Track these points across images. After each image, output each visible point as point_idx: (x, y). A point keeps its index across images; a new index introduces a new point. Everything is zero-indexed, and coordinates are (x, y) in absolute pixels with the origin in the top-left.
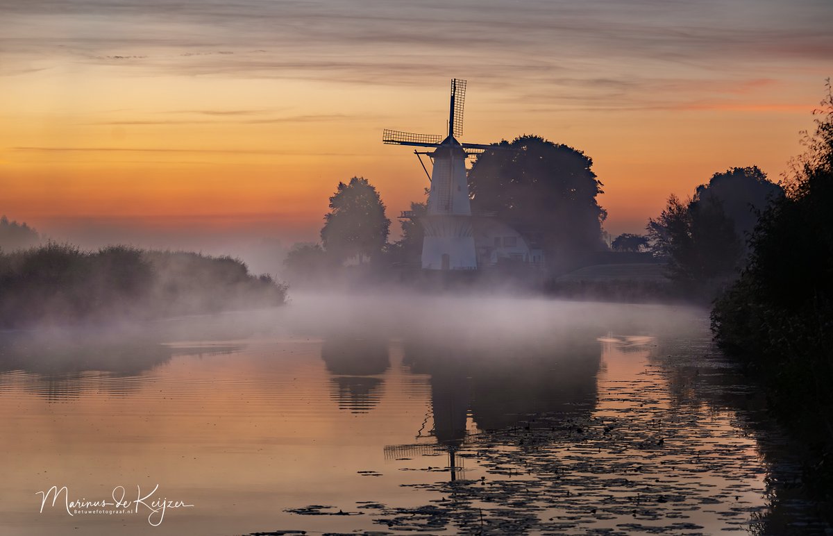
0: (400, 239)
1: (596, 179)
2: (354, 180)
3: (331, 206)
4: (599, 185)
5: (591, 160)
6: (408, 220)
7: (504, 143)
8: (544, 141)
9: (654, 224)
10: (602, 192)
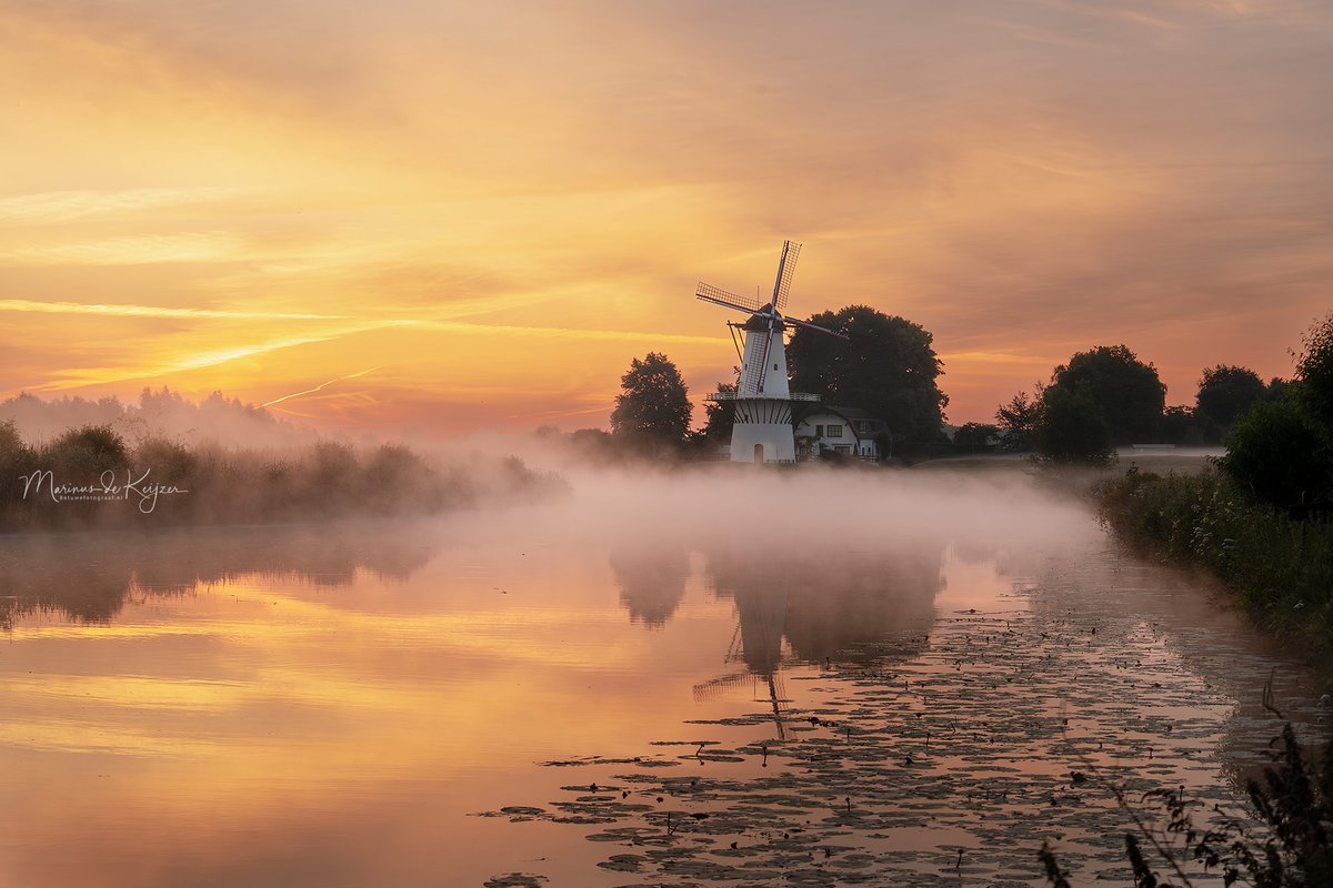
0: (705, 426)
1: (936, 358)
2: (651, 357)
3: (623, 386)
4: (940, 365)
5: (931, 335)
6: (715, 403)
7: (829, 314)
8: (875, 312)
9: (1005, 414)
10: (943, 373)
